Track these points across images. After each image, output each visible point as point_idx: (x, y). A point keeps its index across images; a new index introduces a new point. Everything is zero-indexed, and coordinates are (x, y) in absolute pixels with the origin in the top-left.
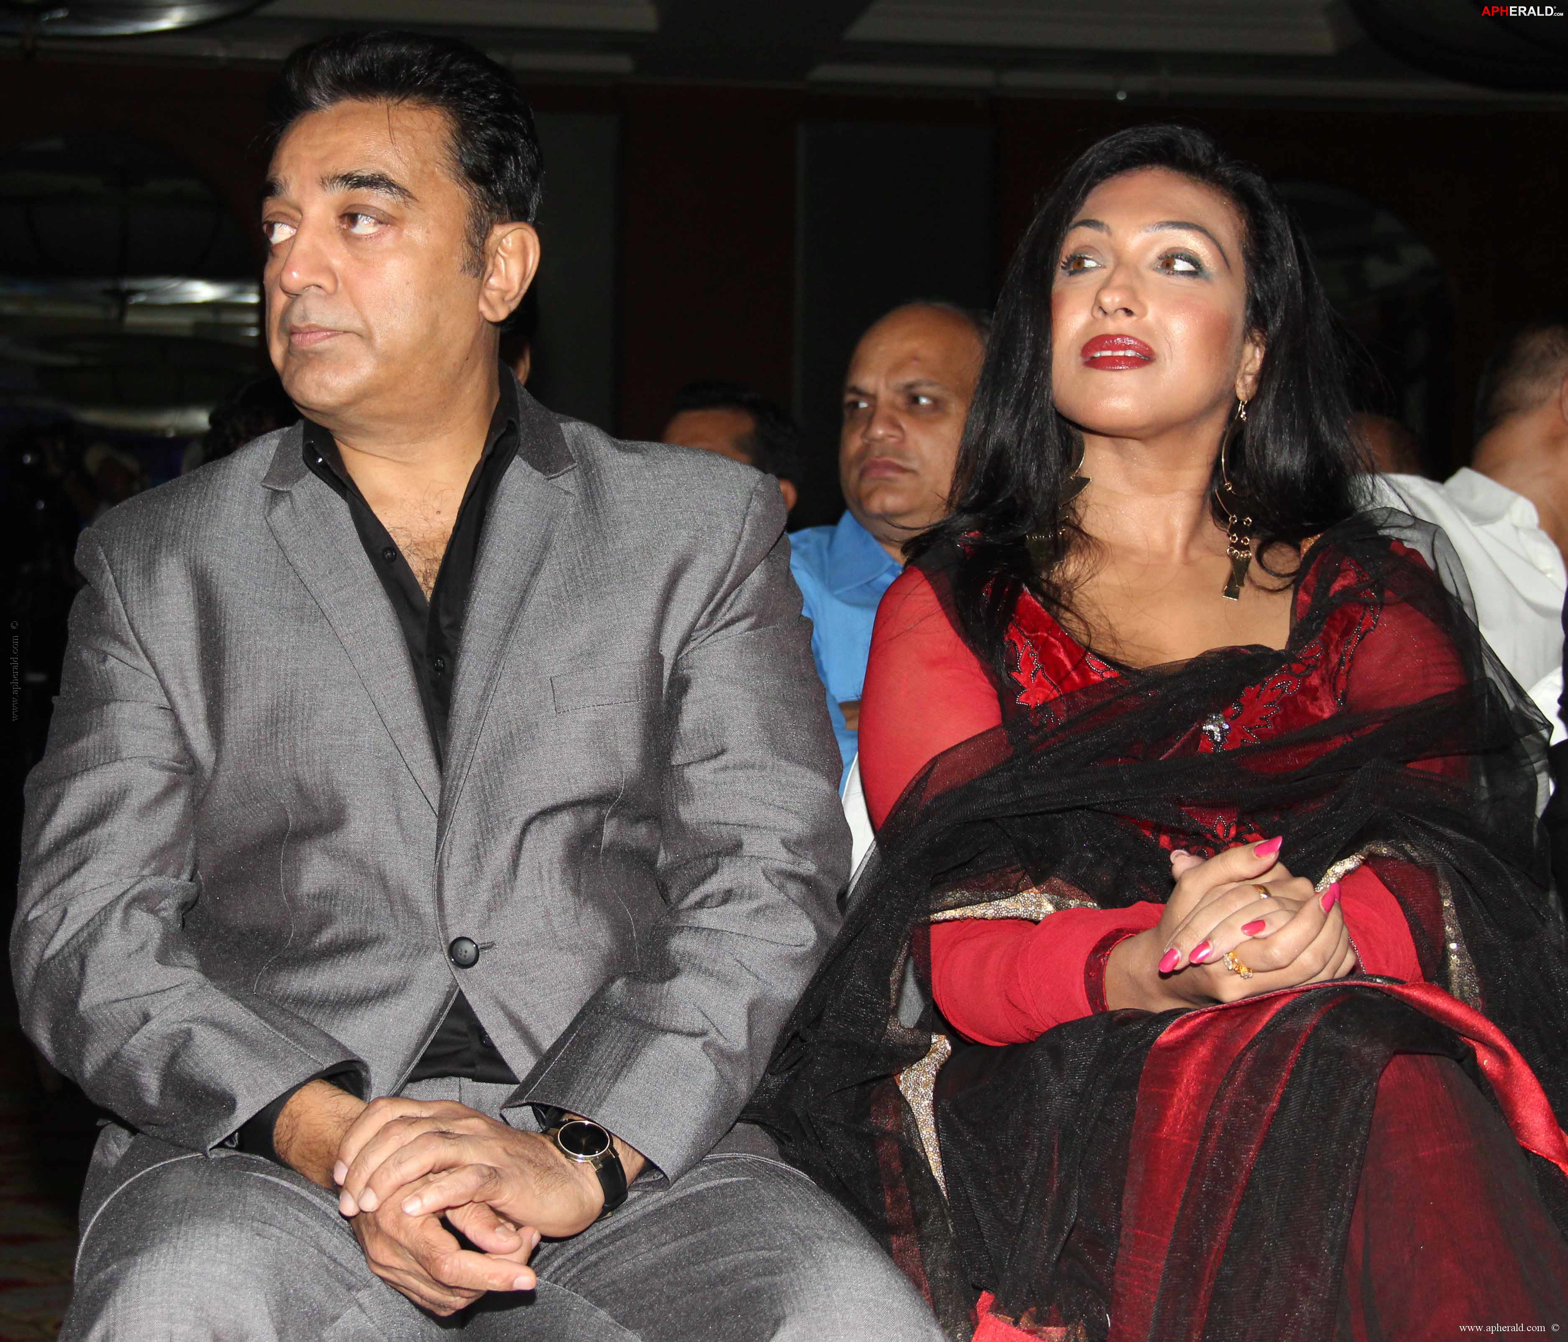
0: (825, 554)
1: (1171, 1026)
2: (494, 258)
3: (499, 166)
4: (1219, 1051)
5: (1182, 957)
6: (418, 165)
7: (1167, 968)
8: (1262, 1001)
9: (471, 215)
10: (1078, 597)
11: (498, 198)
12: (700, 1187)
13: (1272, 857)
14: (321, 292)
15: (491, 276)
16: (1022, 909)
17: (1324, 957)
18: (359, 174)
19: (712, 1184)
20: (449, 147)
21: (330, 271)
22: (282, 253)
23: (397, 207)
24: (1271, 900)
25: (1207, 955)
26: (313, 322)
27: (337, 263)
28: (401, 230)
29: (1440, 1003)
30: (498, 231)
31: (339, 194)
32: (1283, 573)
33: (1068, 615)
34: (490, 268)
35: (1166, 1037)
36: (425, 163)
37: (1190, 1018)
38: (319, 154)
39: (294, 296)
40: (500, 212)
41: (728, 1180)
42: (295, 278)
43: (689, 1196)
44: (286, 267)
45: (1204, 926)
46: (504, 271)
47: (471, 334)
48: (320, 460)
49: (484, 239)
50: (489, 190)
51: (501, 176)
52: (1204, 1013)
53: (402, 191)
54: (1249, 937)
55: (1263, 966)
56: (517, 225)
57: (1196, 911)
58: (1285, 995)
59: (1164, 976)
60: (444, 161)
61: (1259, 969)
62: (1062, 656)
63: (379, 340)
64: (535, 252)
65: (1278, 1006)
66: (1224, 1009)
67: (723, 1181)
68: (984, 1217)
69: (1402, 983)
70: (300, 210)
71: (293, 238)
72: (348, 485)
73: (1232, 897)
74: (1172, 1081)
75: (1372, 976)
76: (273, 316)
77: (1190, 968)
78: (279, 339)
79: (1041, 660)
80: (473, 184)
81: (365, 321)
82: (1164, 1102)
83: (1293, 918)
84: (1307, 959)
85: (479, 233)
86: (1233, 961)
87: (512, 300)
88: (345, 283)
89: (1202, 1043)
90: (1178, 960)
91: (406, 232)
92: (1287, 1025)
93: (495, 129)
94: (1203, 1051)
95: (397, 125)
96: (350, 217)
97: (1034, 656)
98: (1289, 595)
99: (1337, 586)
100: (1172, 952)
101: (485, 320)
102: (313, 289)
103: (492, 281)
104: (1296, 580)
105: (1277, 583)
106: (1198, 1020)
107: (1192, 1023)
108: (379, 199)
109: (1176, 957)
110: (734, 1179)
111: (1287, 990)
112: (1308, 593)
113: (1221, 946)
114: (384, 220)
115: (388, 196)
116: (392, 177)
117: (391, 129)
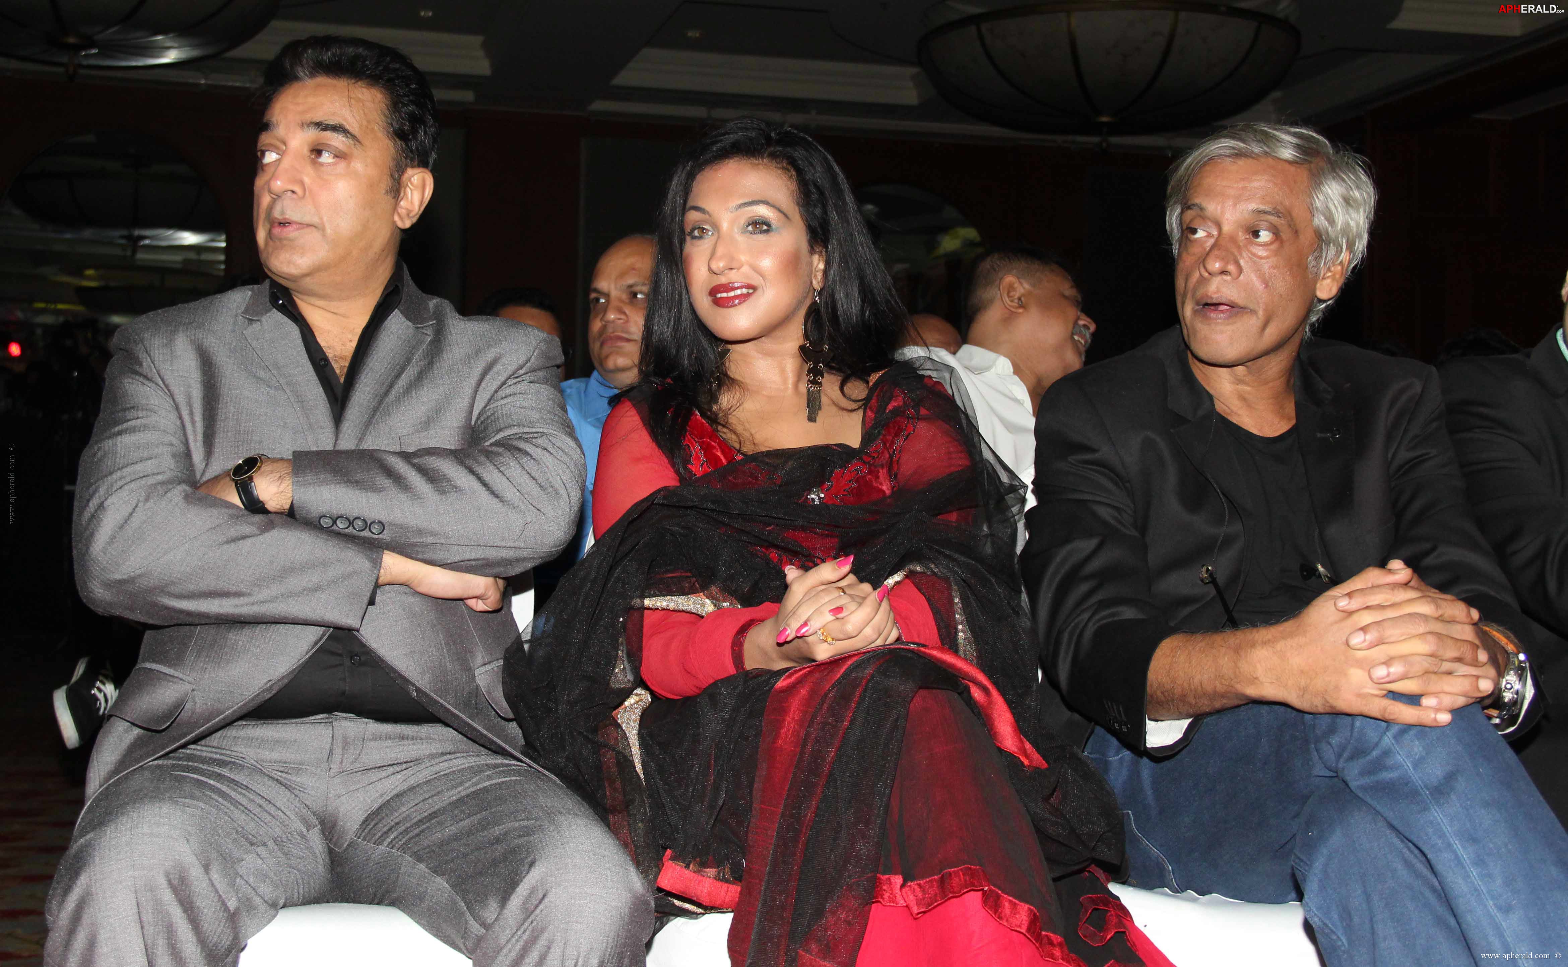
0: (583, 395)
1: (784, 677)
2: (405, 189)
3: (414, 131)
4: (813, 692)
5: (791, 633)
6: (365, 123)
7: (781, 641)
8: (840, 659)
9: (394, 159)
10: (732, 420)
11: (412, 151)
12: (487, 784)
13: (847, 568)
14: (295, 196)
15: (402, 199)
16: (692, 606)
17: (879, 629)
18: (326, 122)
19: (494, 781)
20: (384, 114)
21: (302, 183)
22: (270, 171)
23: (349, 147)
24: (846, 596)
25: (807, 631)
26: (287, 217)
27: (307, 180)
28: (350, 163)
29: (949, 658)
30: (410, 172)
31: (312, 134)
32: (857, 399)
33: (725, 430)
34: (402, 194)
35: (781, 683)
36: (369, 122)
37: (796, 672)
38: (300, 108)
39: (277, 197)
40: (412, 160)
41: (504, 779)
42: (278, 185)
43: (478, 790)
44: (273, 177)
45: (805, 613)
46: (410, 198)
47: (388, 234)
48: (281, 302)
49: (400, 176)
50: (407, 145)
51: (415, 138)
52: (804, 668)
53: (353, 137)
54: (834, 618)
55: (841, 636)
56: (421, 170)
57: (800, 604)
58: (855, 655)
59: (780, 645)
60: (381, 123)
61: (839, 638)
62: (719, 454)
63: (329, 231)
64: (430, 188)
65: (849, 662)
66: (817, 665)
67: (500, 780)
68: (666, 800)
69: (924, 646)
70: (285, 143)
71: (278, 161)
72: (299, 318)
73: (822, 594)
74: (784, 711)
75: (909, 643)
76: (261, 211)
77: (797, 639)
78: (264, 226)
79: (705, 457)
80: (397, 139)
81: (321, 219)
82: (778, 725)
83: (860, 606)
84: (868, 631)
85: (398, 171)
86: (823, 634)
87: (414, 216)
88: (310, 191)
89: (803, 687)
90: (788, 635)
91: (352, 164)
92: (854, 675)
93: (414, 107)
94: (803, 692)
95: (353, 96)
96: (317, 151)
97: (701, 454)
98: (861, 412)
99: (890, 407)
100: (785, 630)
101: (397, 226)
102: (289, 193)
103: (402, 203)
104: (865, 404)
105: (854, 406)
106: (801, 673)
107: (796, 676)
108: (337, 140)
109: (787, 633)
110: (508, 779)
111: (856, 652)
112: (872, 411)
113: (814, 625)
114: (340, 155)
115: (344, 139)
116: (347, 127)
117: (350, 98)
